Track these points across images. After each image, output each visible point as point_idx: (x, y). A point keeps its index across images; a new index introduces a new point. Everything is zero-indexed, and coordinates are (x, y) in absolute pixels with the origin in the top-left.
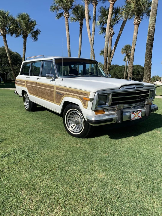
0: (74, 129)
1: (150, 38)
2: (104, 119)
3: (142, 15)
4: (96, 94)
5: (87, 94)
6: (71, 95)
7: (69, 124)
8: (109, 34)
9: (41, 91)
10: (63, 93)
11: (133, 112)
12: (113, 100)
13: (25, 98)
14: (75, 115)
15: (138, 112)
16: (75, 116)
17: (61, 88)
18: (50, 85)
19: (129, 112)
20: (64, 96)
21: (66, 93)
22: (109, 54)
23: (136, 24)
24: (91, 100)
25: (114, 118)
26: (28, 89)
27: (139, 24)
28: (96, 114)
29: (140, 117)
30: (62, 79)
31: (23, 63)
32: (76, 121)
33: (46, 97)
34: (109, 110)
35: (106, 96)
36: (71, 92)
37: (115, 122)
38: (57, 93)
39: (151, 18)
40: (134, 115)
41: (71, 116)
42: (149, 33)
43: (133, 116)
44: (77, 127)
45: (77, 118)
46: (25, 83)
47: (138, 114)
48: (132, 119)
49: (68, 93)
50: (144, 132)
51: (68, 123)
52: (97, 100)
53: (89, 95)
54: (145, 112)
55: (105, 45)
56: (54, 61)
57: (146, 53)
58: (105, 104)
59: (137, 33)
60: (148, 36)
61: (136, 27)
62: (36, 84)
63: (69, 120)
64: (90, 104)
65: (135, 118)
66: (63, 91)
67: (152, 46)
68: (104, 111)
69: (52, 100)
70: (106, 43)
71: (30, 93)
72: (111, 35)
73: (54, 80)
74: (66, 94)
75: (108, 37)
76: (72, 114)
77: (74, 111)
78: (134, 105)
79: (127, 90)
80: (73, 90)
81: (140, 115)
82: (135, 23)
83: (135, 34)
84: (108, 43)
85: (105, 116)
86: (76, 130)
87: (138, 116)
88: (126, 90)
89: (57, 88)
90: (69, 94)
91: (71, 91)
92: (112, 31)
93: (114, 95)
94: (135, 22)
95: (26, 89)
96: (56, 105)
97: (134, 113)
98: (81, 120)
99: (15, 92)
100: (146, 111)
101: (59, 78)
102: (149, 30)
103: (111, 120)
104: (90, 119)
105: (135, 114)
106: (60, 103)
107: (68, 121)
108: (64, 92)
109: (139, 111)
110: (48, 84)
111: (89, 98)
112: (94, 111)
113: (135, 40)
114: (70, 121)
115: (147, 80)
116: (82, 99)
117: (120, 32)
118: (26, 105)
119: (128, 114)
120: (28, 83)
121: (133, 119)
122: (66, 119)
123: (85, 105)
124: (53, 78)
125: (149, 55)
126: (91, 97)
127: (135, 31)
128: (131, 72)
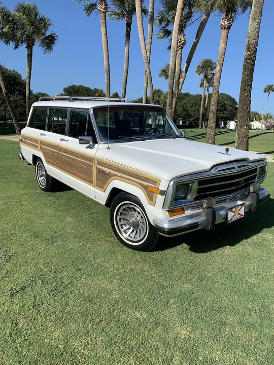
0: (129, 235)
1: (249, 55)
2: (185, 226)
3: (235, 12)
4: (172, 183)
5: (155, 182)
6: (126, 179)
7: (121, 225)
8: (177, 44)
9: (68, 162)
10: (110, 173)
11: (231, 208)
12: (199, 191)
13: (39, 168)
14: (132, 211)
15: (240, 207)
16: (130, 212)
17: (107, 164)
18: (86, 154)
19: (225, 208)
20: (113, 177)
21: (116, 173)
22: (176, 79)
23: (225, 28)
24: (163, 193)
25: (200, 221)
26: (44, 154)
27: (229, 28)
28: (170, 216)
29: (242, 215)
30: (107, 145)
31: (34, 107)
32: (133, 222)
33: (78, 174)
34: (193, 208)
35: (188, 184)
36: (124, 174)
37: (202, 228)
38: (99, 171)
39: (253, 21)
40: (233, 214)
41: (124, 212)
42: (248, 47)
43: (231, 215)
44: (135, 232)
45: (135, 217)
46: (38, 143)
47: (239, 210)
48: (229, 220)
49: (119, 174)
50: (247, 238)
51: (119, 224)
52: (173, 193)
53: (158, 184)
54: (250, 207)
56: (92, 112)
57: (243, 82)
58: (185, 198)
59: (225, 43)
60: (246, 53)
61: (224, 32)
62: (59, 148)
63: (120, 219)
64: (160, 199)
65: (235, 217)
66: (111, 169)
67: (252, 70)
68: (183, 210)
69: (90, 182)
70: (172, 59)
71: (47, 161)
72: (181, 46)
73: (93, 146)
74: (116, 175)
75: (176, 49)
76: (127, 209)
77: (131, 206)
78: (232, 195)
79: (223, 172)
80: (129, 171)
81: (242, 211)
82: (223, 27)
83: (222, 45)
84: (176, 60)
85: (185, 220)
86: (133, 237)
87: (239, 214)
88: (221, 172)
89: (99, 163)
90: (121, 177)
91: (126, 171)
92: (183, 39)
93: (201, 183)
94: (223, 24)
95: (40, 154)
96: (97, 190)
97: (234, 210)
98: (142, 221)
99: (21, 155)
100: (251, 204)
101: (102, 143)
102: (249, 42)
103: (195, 225)
104: (161, 226)
105: (234, 212)
106: (105, 188)
107: (119, 221)
108: (112, 172)
109: (241, 205)
110: (83, 153)
111: (158, 189)
112: (168, 211)
113: (223, 57)
114: (122, 221)
115: (242, 129)
116: (145, 188)
118: (40, 180)
119: (222, 213)
120: (45, 145)
121: (231, 220)
122: (116, 218)
123: (151, 200)
124: (91, 143)
125: (248, 85)
126: (163, 187)
127: (222, 40)
128: (214, 111)
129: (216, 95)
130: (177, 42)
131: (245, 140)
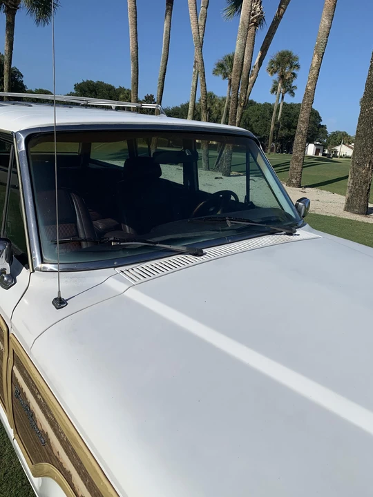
8: (250, 17)
22: (244, 75)
55: (237, 50)
56: (20, 144)
59: (331, 18)
70: (239, 42)
72: (255, 21)
75: (246, 24)
83: (325, 21)
84: (245, 45)
92: (258, 8)
101: (44, 267)
113: (325, 41)
115: (361, 169)
117: (279, 11)
127: (325, 12)
128: (304, 132)
129: (308, 105)
130: (250, 13)
131: (364, 188)
